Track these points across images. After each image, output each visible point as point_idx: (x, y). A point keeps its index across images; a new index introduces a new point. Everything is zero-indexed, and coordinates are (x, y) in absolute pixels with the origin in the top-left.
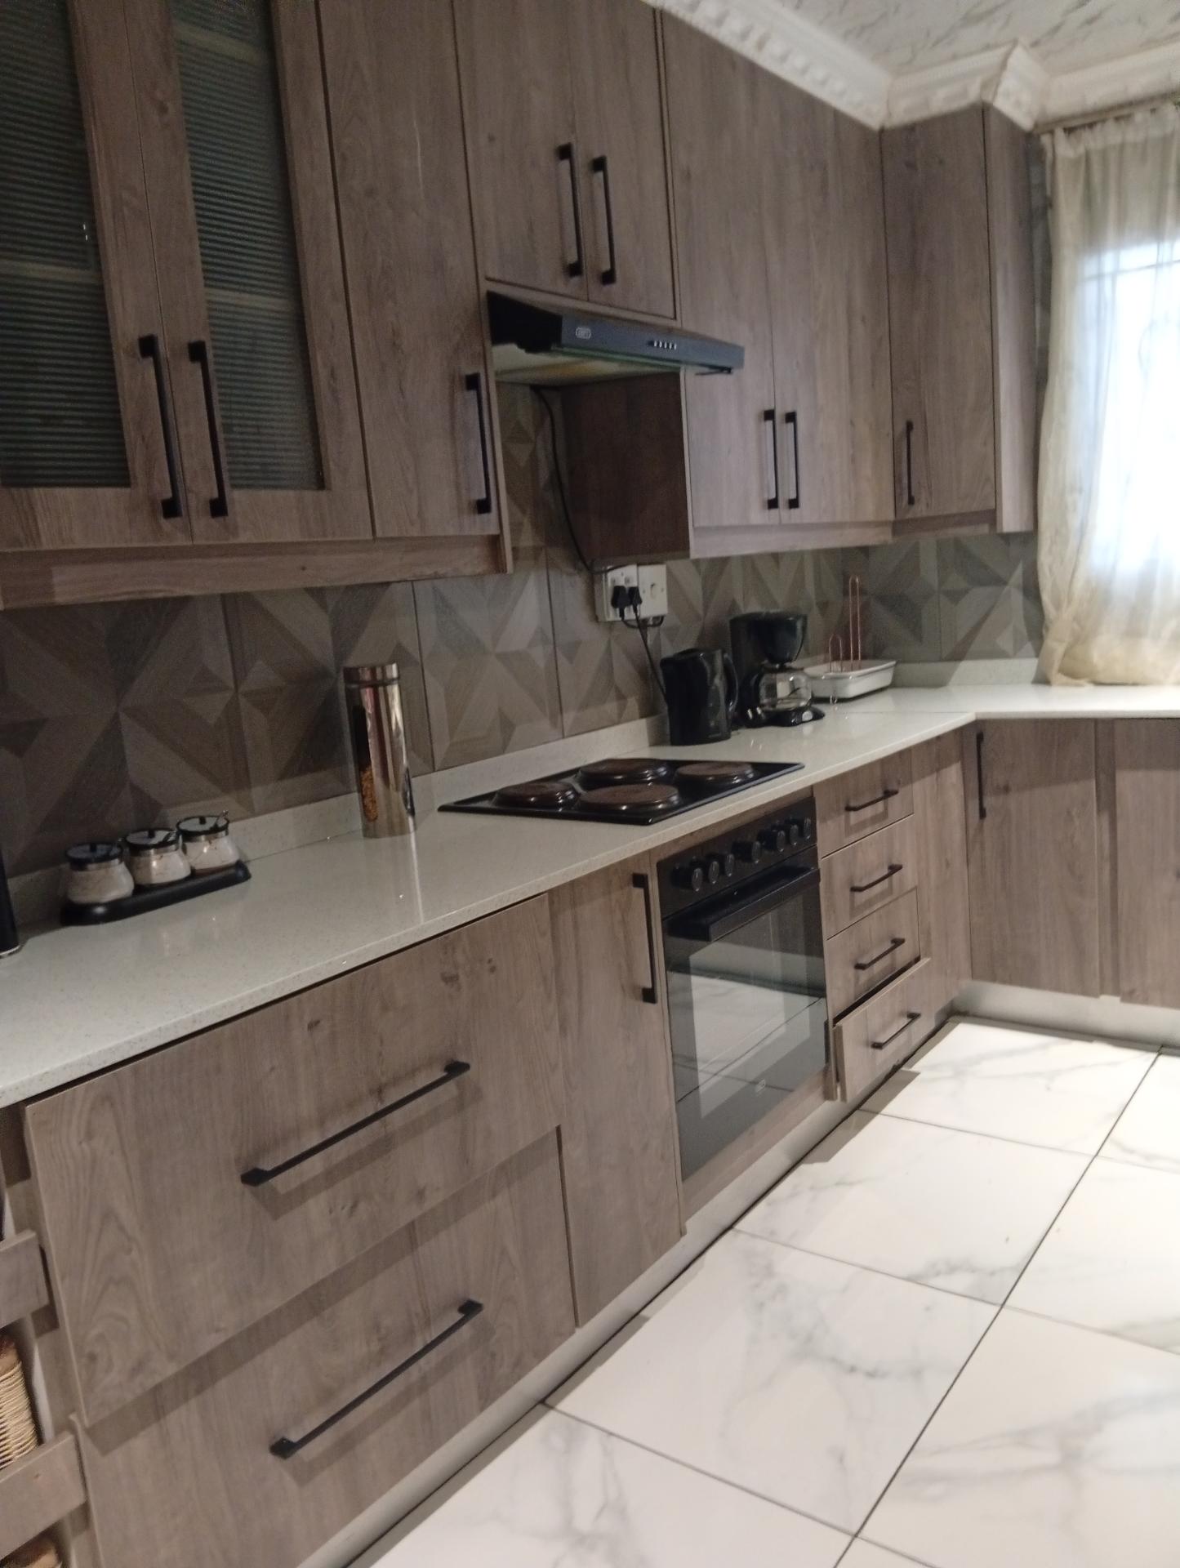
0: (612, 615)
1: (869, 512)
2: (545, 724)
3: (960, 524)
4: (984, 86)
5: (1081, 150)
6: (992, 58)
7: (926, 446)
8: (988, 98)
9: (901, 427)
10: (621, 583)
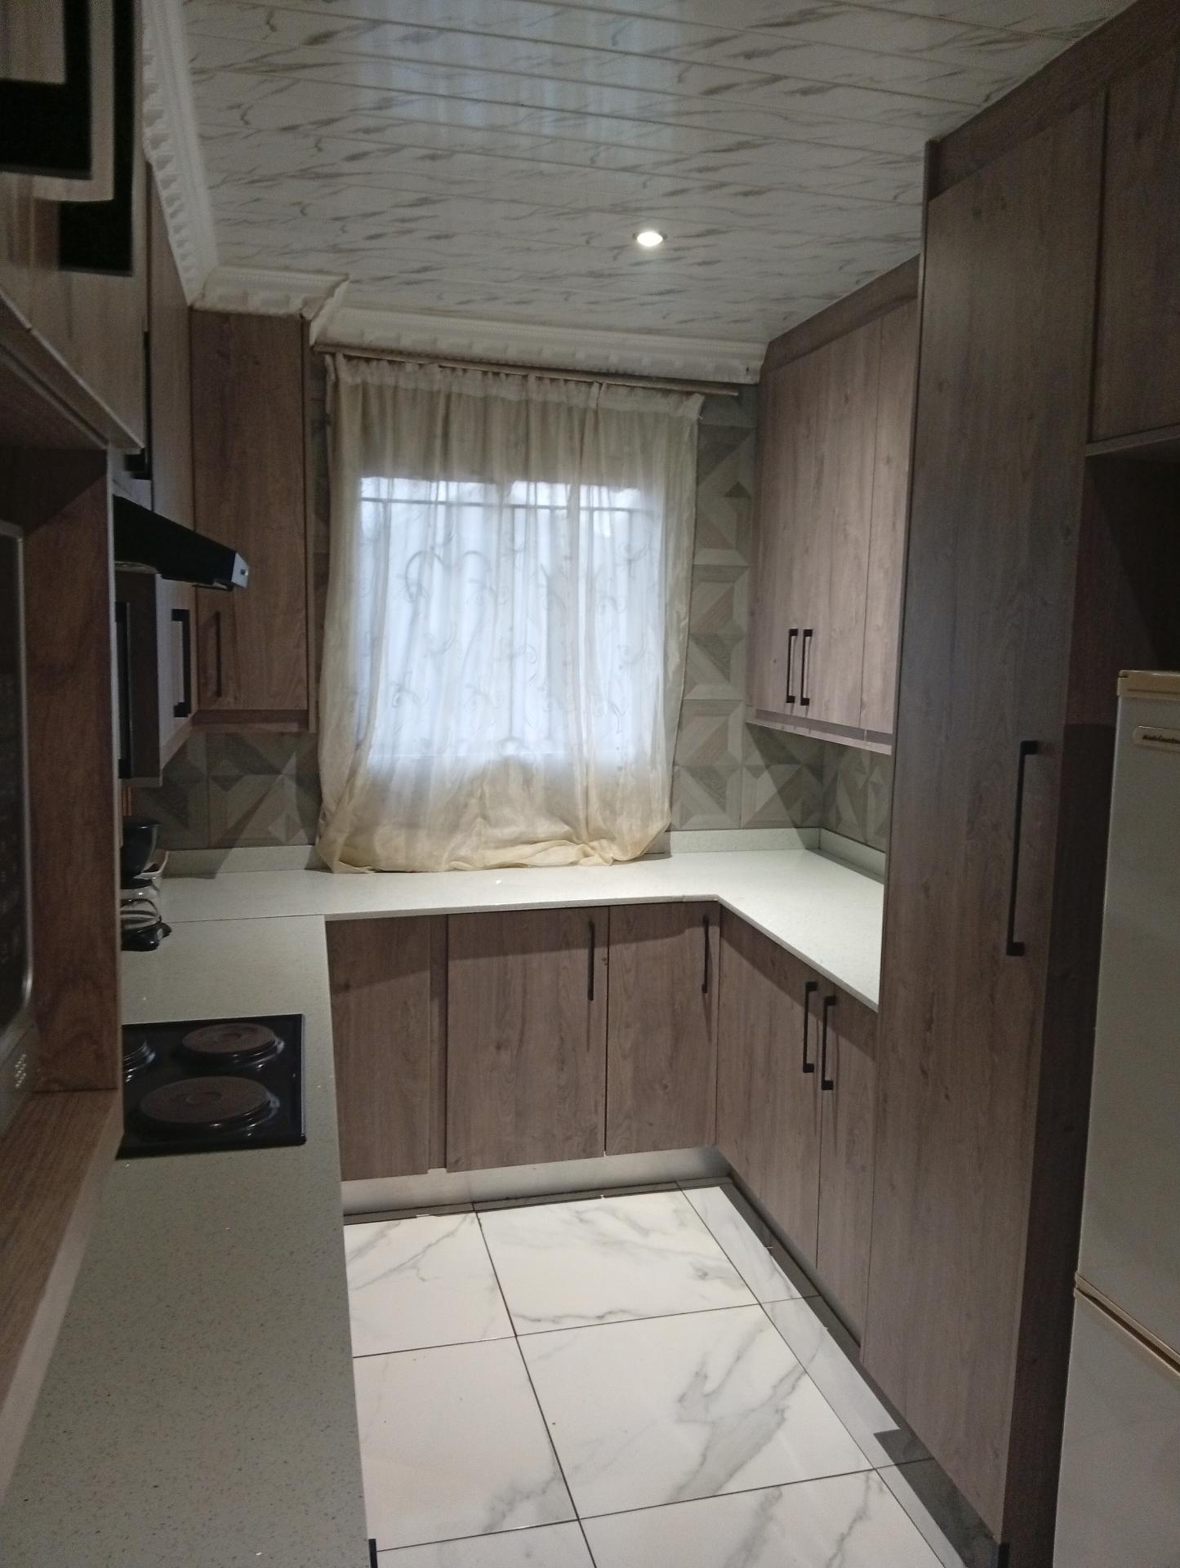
3: (266, 720)
5: (359, 380)
6: (323, 281)
7: (234, 640)
8: (308, 315)
9: (207, 617)
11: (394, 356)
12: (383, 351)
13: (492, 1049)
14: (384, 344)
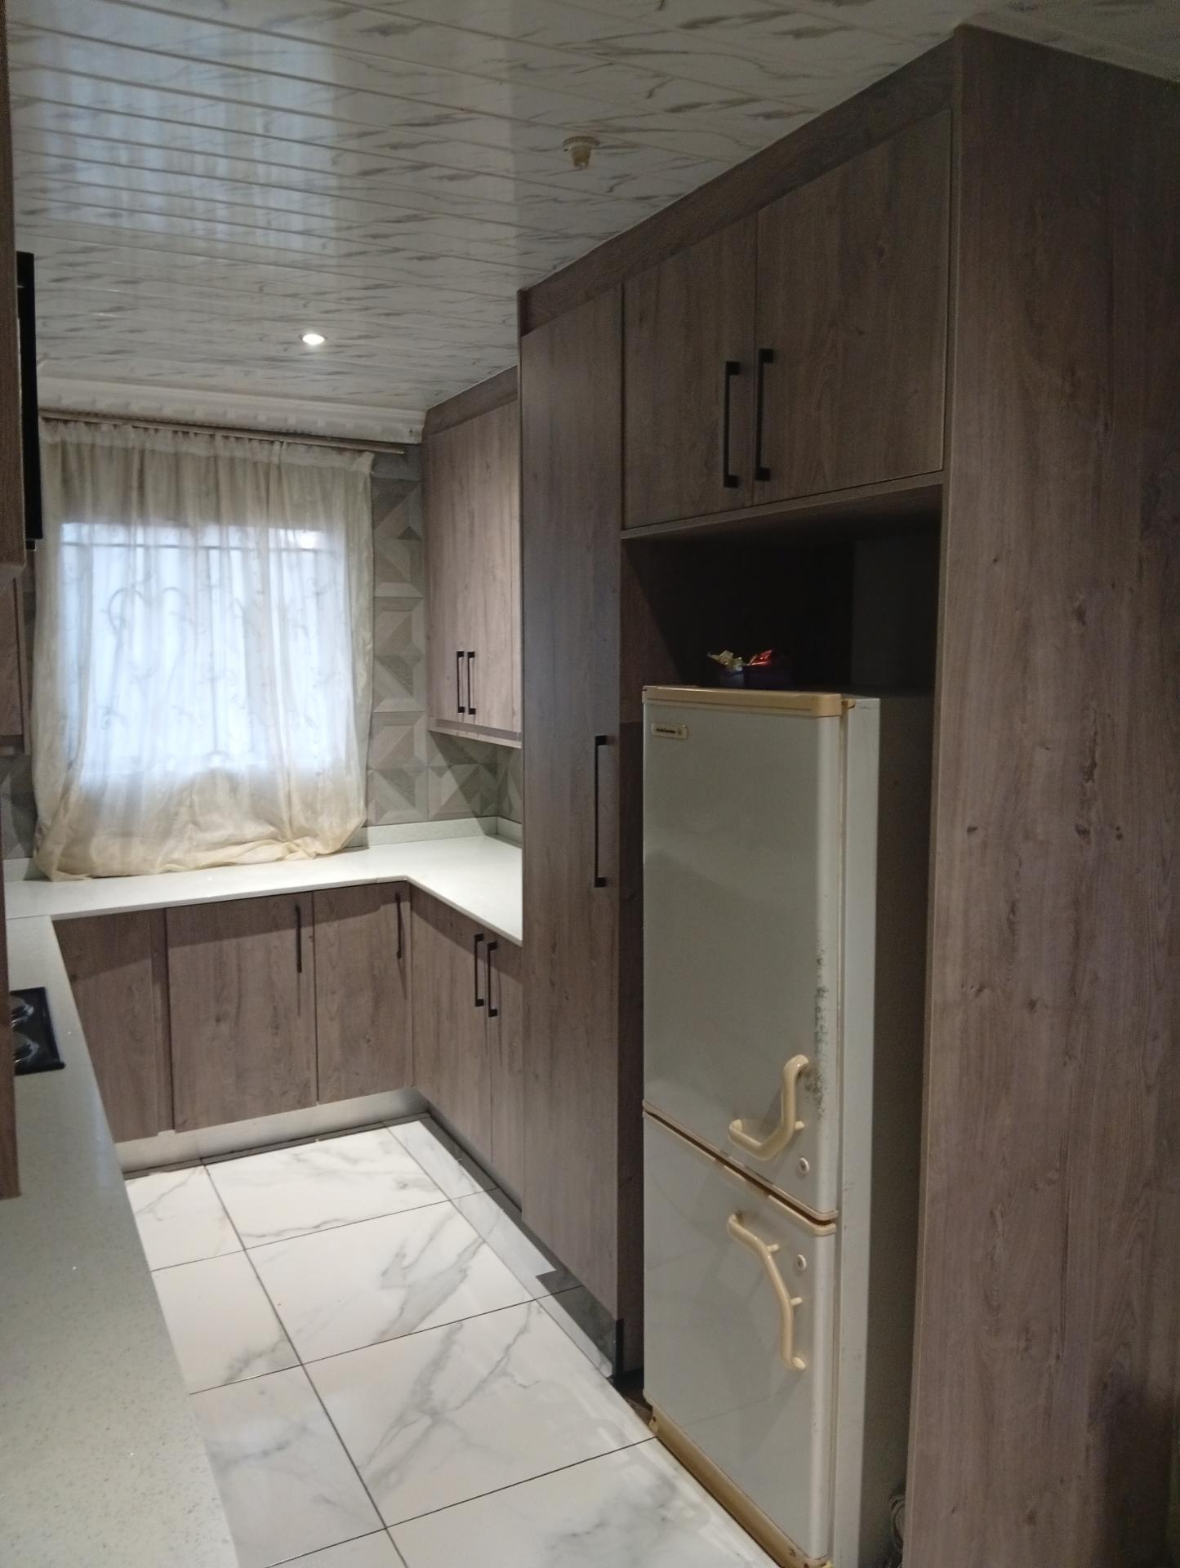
5: (58, 439)
11: (91, 418)
12: (80, 413)
13: (213, 1022)
14: (81, 408)
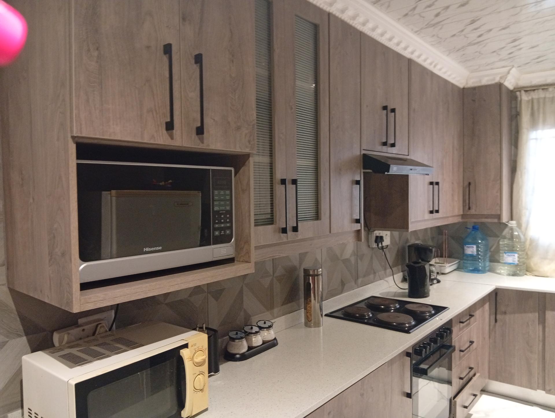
0: (375, 245)
1: (456, 212)
2: (353, 283)
3: (486, 218)
4: (501, 78)
5: (530, 98)
7: (475, 191)
8: (502, 82)
9: (466, 183)
10: (378, 235)
11: (545, 87)
